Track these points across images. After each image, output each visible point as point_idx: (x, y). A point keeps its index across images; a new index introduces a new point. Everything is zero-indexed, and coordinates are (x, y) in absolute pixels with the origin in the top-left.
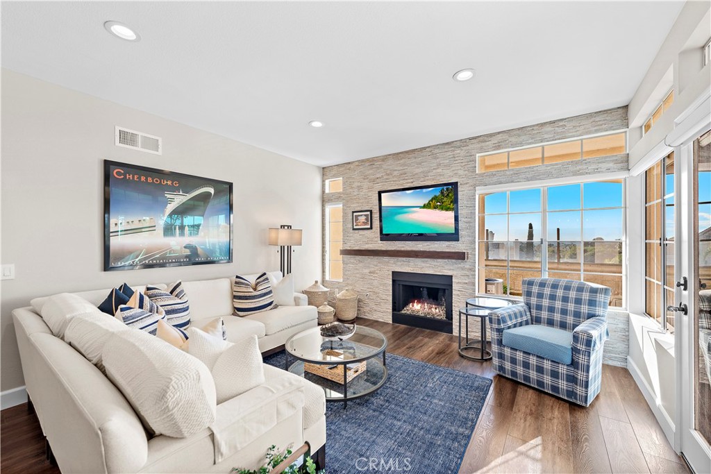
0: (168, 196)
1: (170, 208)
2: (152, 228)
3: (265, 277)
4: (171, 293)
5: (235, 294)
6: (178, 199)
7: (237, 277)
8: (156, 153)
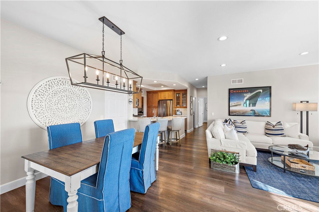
0: (245, 95)
1: (246, 98)
2: (240, 105)
3: (280, 123)
4: (241, 123)
5: (266, 128)
6: (248, 95)
7: (268, 122)
8: (242, 83)
